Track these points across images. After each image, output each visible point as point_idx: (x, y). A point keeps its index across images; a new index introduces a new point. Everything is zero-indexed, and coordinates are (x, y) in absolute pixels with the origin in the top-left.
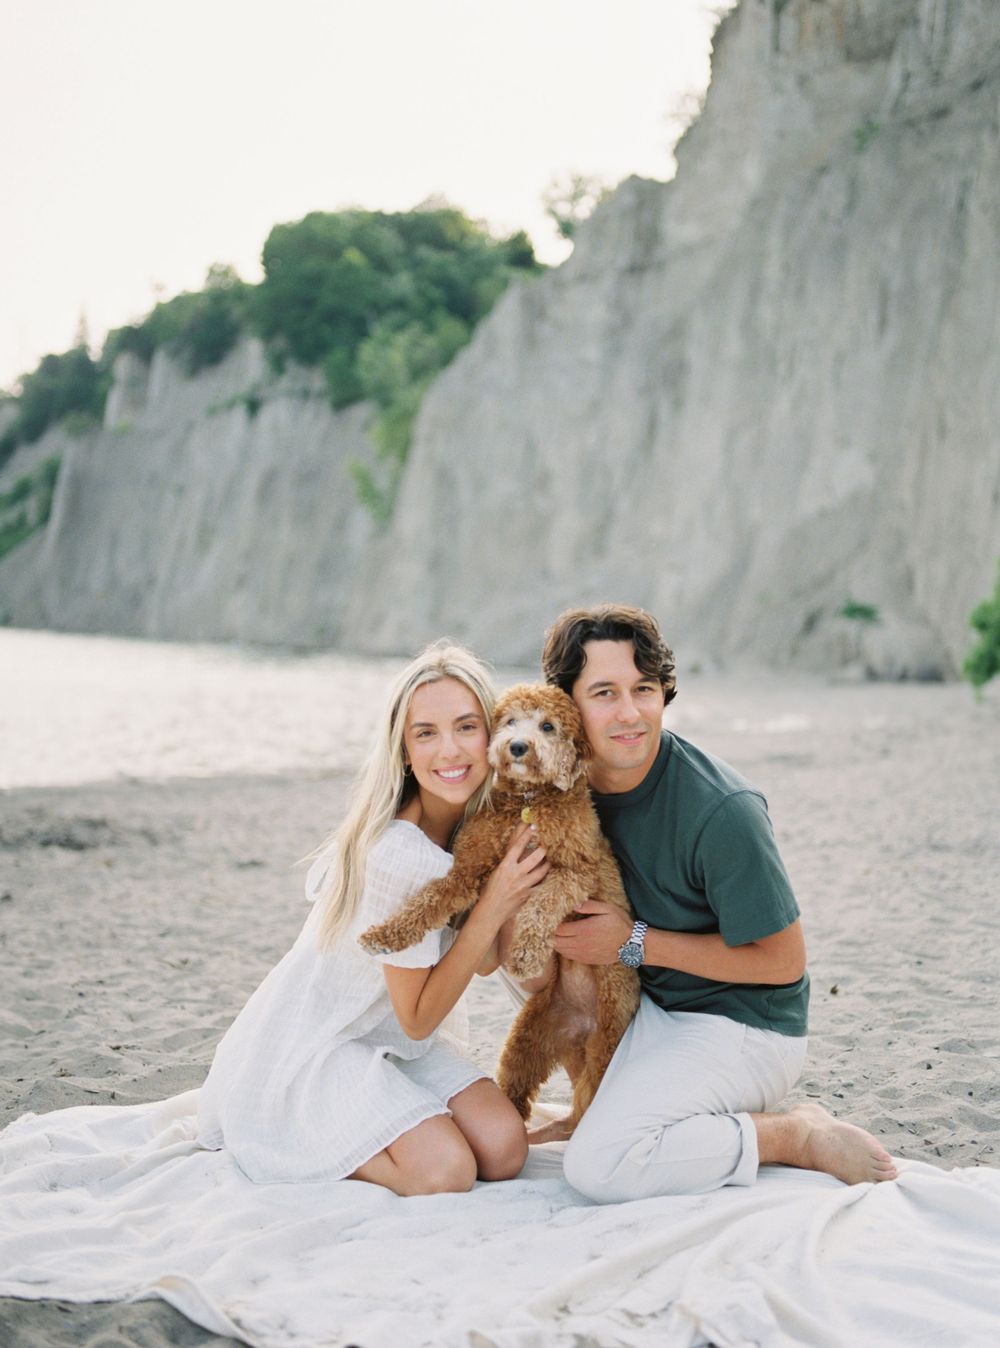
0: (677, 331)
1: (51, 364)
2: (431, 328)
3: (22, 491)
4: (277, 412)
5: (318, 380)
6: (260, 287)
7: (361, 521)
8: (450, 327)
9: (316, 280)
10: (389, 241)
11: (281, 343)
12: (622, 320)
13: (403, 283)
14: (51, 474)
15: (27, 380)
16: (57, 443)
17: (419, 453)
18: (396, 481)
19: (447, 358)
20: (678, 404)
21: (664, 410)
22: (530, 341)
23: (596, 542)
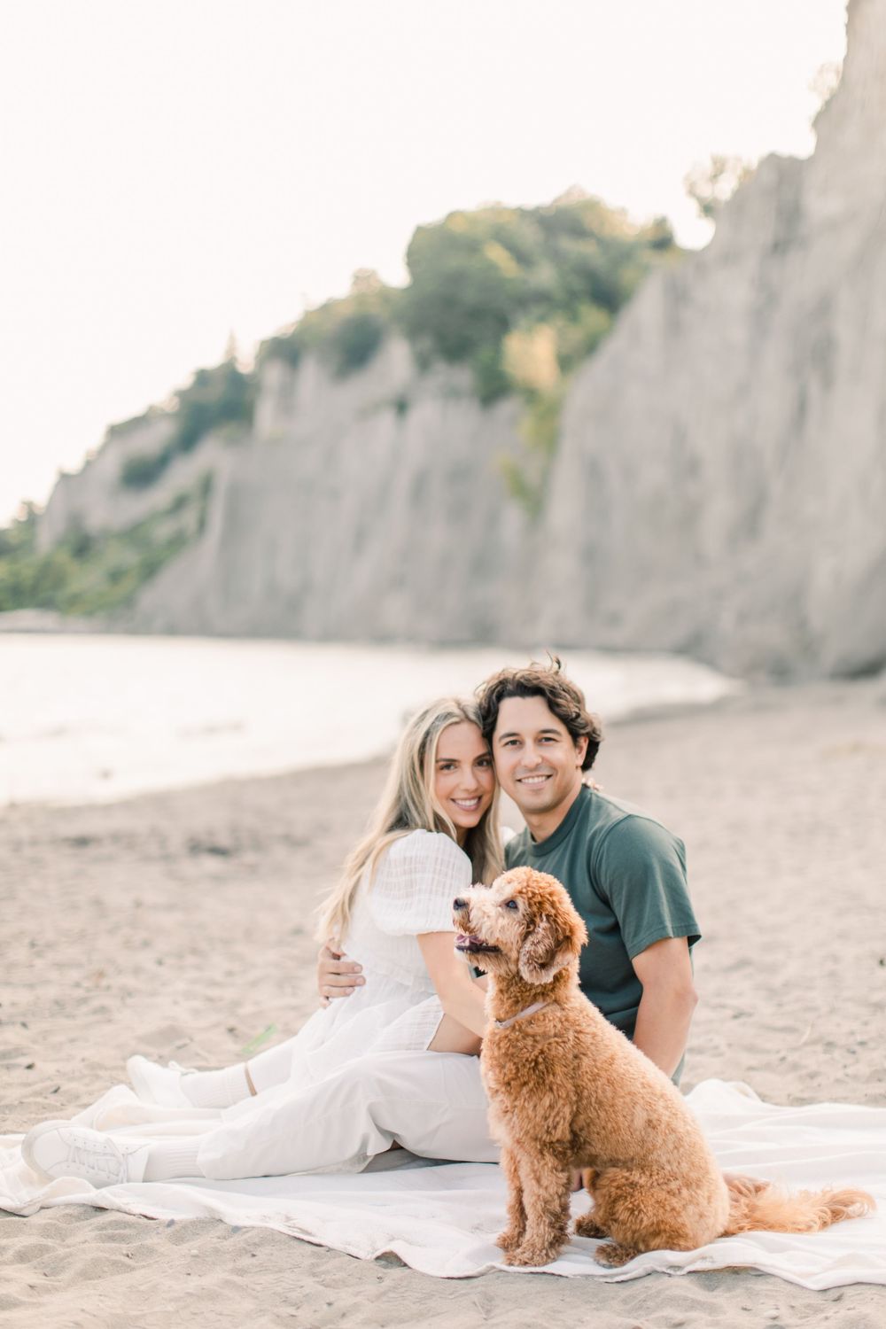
0: (824, 307)
1: (203, 377)
2: (574, 317)
3: (180, 503)
4: (426, 412)
5: (464, 377)
6: (406, 290)
7: (513, 518)
8: (592, 316)
9: (458, 278)
10: (530, 236)
11: (426, 343)
12: (767, 299)
13: (545, 276)
14: (206, 486)
15: (182, 395)
16: (212, 454)
17: (568, 447)
18: (546, 475)
19: (591, 347)
20: (828, 382)
21: (814, 390)
22: (674, 327)
23: (750, 524)
